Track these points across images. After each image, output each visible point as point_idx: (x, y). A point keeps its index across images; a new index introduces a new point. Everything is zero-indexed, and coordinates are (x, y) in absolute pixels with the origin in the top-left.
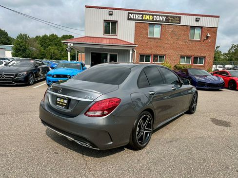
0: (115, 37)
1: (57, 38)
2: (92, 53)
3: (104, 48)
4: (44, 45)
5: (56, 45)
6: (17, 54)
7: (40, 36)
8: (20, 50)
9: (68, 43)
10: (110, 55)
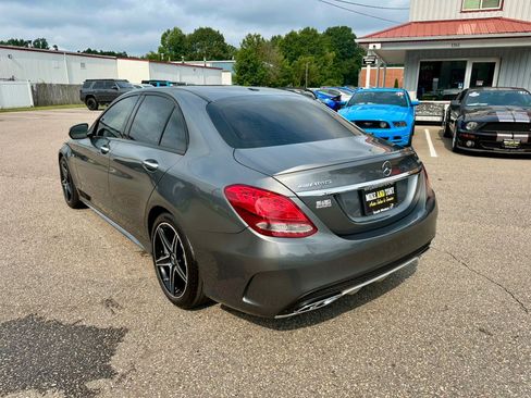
0: (494, 14)
1: (316, 35)
2: (422, 64)
3: (462, 46)
4: (289, 55)
5: (313, 52)
6: (241, 78)
7: (279, 36)
8: (247, 70)
9: (368, 43)
10: (474, 64)
